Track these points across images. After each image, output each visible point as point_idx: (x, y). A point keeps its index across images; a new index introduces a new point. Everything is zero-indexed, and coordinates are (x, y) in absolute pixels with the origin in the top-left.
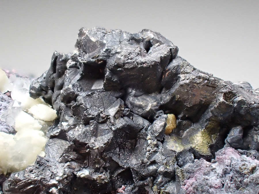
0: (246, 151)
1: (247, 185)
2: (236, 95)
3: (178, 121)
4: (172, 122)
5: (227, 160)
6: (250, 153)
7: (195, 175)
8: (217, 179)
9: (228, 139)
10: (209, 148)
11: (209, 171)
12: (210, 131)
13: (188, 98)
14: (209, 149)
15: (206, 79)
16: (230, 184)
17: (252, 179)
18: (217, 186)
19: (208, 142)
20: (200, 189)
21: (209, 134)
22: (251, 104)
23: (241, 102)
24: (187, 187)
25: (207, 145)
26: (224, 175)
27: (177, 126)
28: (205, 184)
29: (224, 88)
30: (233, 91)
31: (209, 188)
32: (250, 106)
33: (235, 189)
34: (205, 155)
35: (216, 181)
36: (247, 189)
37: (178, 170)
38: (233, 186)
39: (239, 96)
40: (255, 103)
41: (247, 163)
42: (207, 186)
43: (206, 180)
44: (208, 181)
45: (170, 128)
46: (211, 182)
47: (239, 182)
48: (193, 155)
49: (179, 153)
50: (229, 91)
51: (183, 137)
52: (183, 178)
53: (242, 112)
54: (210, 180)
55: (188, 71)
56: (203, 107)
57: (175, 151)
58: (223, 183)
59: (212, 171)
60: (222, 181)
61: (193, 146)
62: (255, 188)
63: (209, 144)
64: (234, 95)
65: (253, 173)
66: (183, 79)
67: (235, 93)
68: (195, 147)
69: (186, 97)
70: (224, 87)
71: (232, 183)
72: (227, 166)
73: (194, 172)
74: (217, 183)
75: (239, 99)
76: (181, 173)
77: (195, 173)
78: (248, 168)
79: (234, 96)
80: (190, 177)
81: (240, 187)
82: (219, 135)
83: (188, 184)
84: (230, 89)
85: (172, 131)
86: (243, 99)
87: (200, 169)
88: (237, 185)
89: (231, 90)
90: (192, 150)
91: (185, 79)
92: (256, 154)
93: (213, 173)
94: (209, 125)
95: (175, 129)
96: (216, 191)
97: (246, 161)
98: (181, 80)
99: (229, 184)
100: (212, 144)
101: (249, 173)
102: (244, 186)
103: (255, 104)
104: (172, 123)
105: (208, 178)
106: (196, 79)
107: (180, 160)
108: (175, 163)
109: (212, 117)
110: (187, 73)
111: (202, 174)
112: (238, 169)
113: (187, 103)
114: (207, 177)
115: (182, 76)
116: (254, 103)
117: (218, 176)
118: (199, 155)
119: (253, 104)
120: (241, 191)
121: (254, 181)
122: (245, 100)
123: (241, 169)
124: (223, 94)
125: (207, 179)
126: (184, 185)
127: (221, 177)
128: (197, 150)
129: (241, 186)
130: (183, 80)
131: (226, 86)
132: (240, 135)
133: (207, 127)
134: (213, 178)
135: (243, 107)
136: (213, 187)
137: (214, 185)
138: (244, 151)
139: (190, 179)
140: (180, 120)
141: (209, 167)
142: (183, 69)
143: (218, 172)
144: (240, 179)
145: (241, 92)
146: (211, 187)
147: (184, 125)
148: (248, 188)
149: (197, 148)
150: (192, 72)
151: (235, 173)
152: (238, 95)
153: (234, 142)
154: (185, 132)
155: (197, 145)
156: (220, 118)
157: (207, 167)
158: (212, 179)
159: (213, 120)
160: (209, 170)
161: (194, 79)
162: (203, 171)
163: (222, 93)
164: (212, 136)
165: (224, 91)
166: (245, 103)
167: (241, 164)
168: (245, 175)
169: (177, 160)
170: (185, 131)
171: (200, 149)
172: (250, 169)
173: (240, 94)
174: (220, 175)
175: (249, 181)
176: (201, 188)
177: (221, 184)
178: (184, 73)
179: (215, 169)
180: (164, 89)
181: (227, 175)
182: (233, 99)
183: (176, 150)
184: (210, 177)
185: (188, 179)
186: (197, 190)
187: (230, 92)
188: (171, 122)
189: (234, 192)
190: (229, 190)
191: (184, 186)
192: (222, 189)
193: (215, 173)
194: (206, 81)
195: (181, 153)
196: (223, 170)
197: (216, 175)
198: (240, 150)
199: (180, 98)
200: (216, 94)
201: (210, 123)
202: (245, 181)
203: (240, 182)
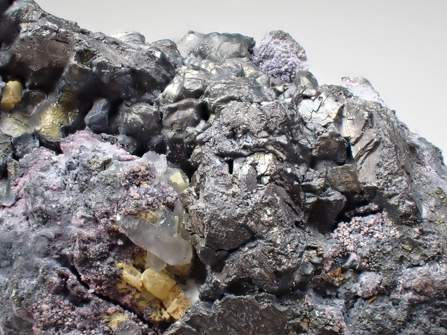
0: (112, 136)
1: (94, 186)
2: (95, 55)
3: (24, 92)
4: (13, 92)
5: (74, 150)
6: (117, 139)
7: (30, 172)
8: (57, 177)
9: (88, 118)
10: (61, 131)
11: (48, 166)
12: (67, 107)
13: (32, 58)
14: (61, 133)
15: (55, 31)
16: (72, 184)
17: (100, 178)
18: (55, 187)
19: (60, 123)
20: (32, 192)
21: (64, 111)
22: (117, 68)
23: (101, 66)
24: (20, 188)
25: (58, 127)
26: (67, 172)
27: (23, 99)
28: (39, 185)
29: (77, 44)
30: (90, 49)
31: (44, 190)
32: (114, 70)
33: (78, 191)
34: (54, 141)
35: (55, 180)
36: (93, 192)
37: (9, 164)
38: (76, 187)
39: (99, 56)
40: (122, 66)
41: (99, 154)
42: (41, 188)
43: (40, 179)
44: (43, 181)
45: (10, 101)
46: (47, 181)
47: (84, 182)
48: (38, 141)
49: (16, 138)
50: (84, 49)
51: (31, 115)
52: (16, 175)
53: (105, 79)
54: (48, 178)
55: (34, 18)
56: (55, 71)
57: (10, 136)
58: (66, 182)
59: (53, 165)
60: (64, 179)
61: (38, 128)
62: (104, 191)
63: (62, 126)
64: (93, 55)
65: (105, 169)
66: (26, 30)
67: (94, 51)
68: (41, 130)
69: (29, 57)
70: (77, 42)
71: (76, 182)
72: (74, 158)
73: (28, 167)
74: (57, 183)
75: (98, 60)
76: (13, 168)
77: (30, 168)
78: (98, 161)
79: (92, 57)
80: (23, 174)
81: (85, 189)
82: (78, 113)
83: (20, 184)
84: (86, 46)
85: (15, 107)
86: (104, 59)
87: (36, 163)
88: (80, 186)
89: (88, 47)
90: (36, 135)
91: (27, 30)
92: (124, 140)
93: (54, 168)
94: (63, 99)
95: (19, 103)
96: (53, 194)
97: (98, 151)
98: (22, 31)
99: (70, 184)
100: (67, 125)
101: (98, 168)
102: (90, 188)
103: (123, 68)
104: (13, 95)
105: (45, 175)
106: (41, 30)
107: (18, 148)
108: (8, 153)
109: (65, 86)
110: (32, 22)
111: (38, 170)
112: (86, 163)
113: (33, 65)
114: (42, 174)
115: (24, 27)
116: (120, 66)
117: (59, 172)
118: (46, 141)
119: (120, 68)
120: (86, 195)
121: (103, 180)
122: (107, 61)
123: (90, 163)
124: (76, 53)
125: (42, 178)
126: (16, 185)
127: (63, 174)
128: (43, 134)
129: (87, 187)
130: (25, 32)
131: (80, 41)
132: (104, 112)
133: (61, 100)
134: (51, 176)
135: (104, 72)
136: (50, 188)
137: (51, 186)
138: (109, 135)
139: (24, 176)
140: (28, 90)
141: (48, 159)
142: (26, 15)
143: (60, 167)
144: (85, 178)
145: (104, 50)
146: (47, 188)
147: (33, 98)
148: (95, 190)
149: (43, 132)
150: (39, 19)
151: (82, 168)
152: (98, 54)
153: (94, 123)
154: (36, 108)
155: (43, 127)
156: (75, 88)
157: (45, 159)
158: (50, 178)
159: (67, 91)
160: (48, 164)
161: (38, 31)
162: (40, 166)
163: (75, 51)
164: (69, 113)
165: (77, 48)
166: (107, 67)
167: (92, 156)
168: (93, 171)
169: (14, 149)
170: (36, 105)
171: (47, 134)
172: (101, 163)
173: (101, 54)
174: (63, 171)
175: (96, 180)
176: (34, 189)
177: (63, 184)
178: (27, 22)
179: (56, 162)
180: (3, 44)
181: (72, 172)
182: (91, 60)
183: (12, 135)
184: (49, 173)
185: (22, 177)
186: (29, 193)
187: (86, 51)
188: (11, 93)
189: (76, 196)
190: (70, 193)
191: (14, 187)
192: (63, 192)
193: (55, 169)
194: (54, 34)
195: (18, 139)
196: (66, 164)
197: (57, 171)
198: (104, 135)
199: (22, 58)
200: (68, 52)
201: (64, 94)
202: (91, 180)
203: (86, 181)
